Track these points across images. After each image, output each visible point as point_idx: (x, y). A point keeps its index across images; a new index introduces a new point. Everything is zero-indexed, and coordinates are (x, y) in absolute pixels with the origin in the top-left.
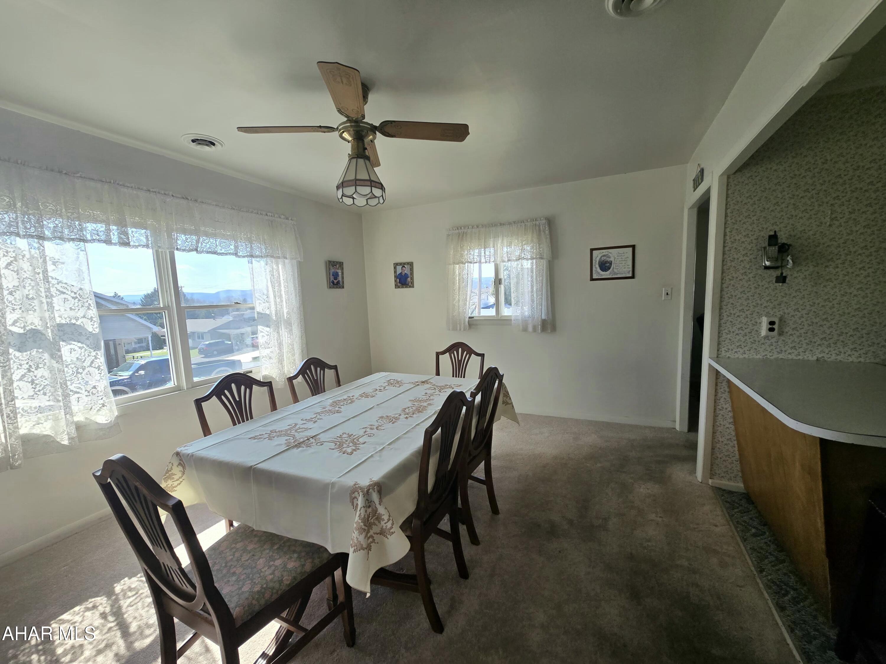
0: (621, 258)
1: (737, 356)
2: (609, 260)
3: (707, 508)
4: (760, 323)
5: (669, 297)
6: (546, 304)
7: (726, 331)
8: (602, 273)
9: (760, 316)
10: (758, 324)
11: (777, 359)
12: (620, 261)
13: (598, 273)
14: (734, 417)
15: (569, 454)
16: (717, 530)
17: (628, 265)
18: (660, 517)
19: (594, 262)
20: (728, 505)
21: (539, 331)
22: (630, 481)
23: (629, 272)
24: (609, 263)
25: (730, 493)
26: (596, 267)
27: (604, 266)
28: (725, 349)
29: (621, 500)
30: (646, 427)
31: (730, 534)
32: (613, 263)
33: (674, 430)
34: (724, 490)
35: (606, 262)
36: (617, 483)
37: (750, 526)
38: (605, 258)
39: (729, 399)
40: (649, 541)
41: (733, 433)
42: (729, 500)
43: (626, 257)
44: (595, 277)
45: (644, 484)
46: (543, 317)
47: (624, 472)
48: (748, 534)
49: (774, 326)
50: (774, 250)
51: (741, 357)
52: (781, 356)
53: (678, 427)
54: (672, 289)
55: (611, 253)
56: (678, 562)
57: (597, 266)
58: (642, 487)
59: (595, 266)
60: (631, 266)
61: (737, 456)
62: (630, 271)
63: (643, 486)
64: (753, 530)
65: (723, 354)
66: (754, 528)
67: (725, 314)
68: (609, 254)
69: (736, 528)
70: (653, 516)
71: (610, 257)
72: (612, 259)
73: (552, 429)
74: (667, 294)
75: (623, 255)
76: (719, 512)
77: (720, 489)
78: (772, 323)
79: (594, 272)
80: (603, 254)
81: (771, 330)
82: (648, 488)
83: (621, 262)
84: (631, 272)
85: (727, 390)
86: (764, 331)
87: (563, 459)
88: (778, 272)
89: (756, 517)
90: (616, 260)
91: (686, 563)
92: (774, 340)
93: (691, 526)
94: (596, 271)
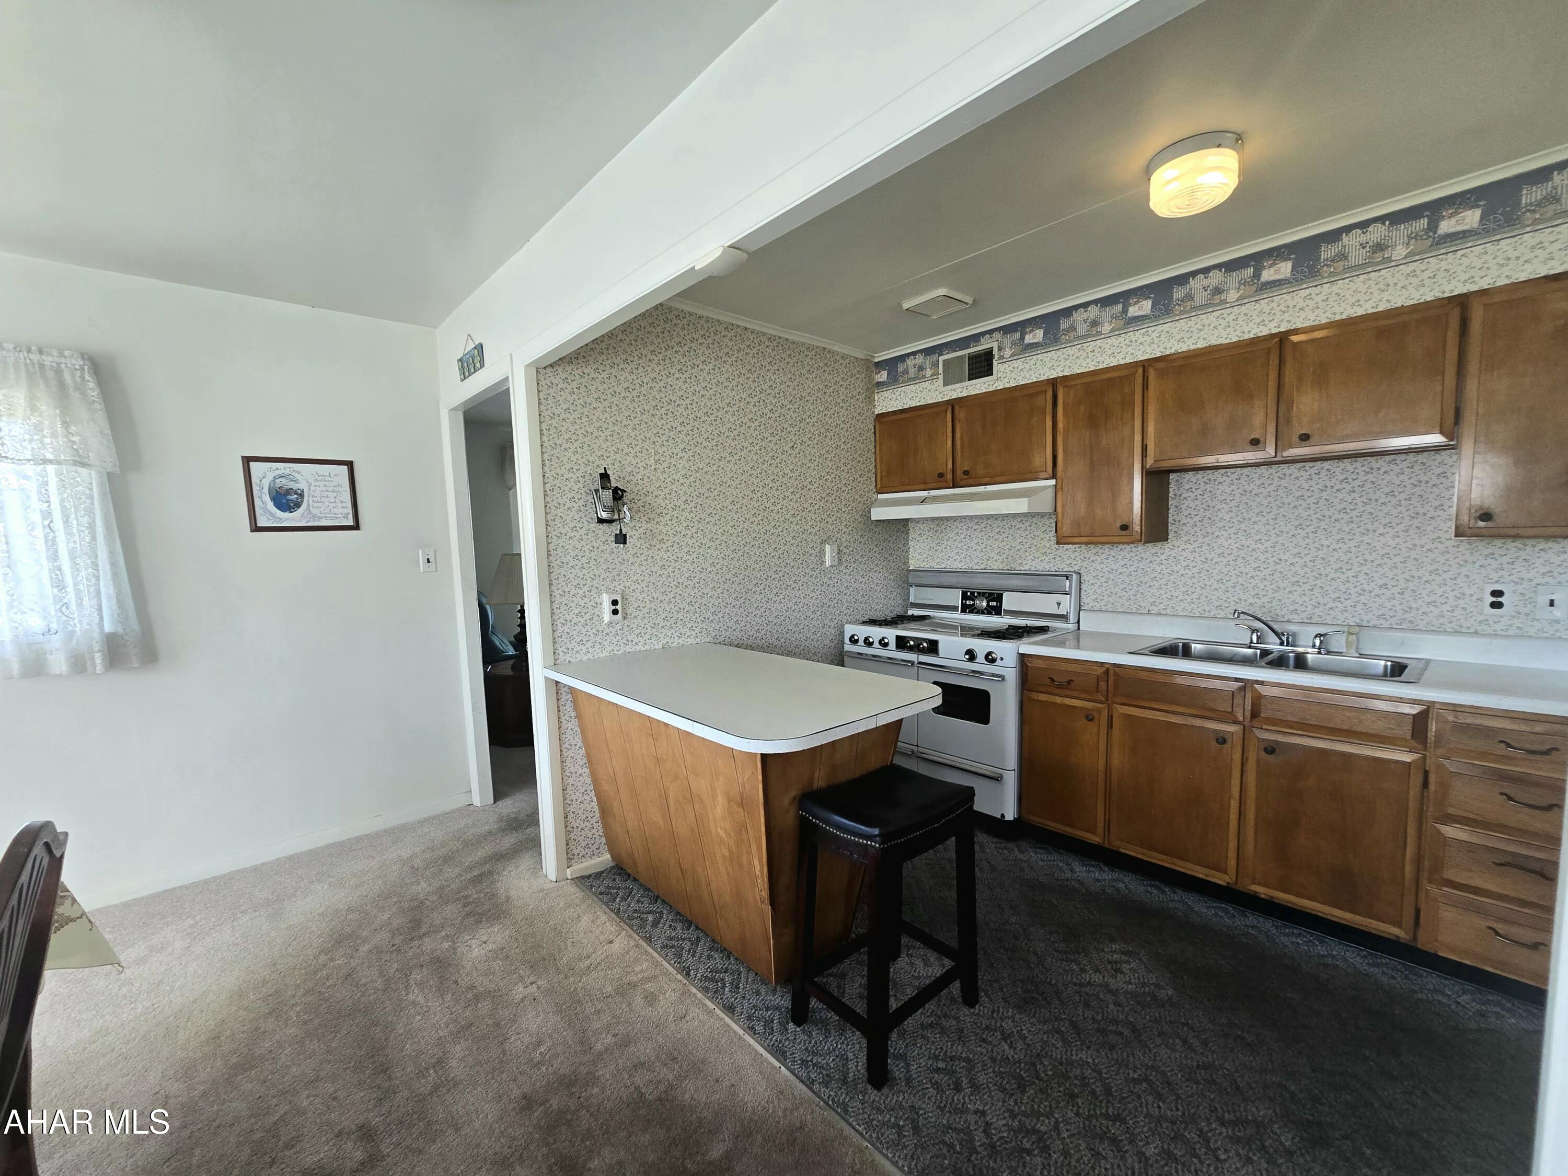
0: (325, 486)
1: (579, 657)
2: (295, 486)
3: (586, 919)
4: (601, 604)
5: (432, 565)
6: (112, 591)
7: (562, 620)
8: (279, 513)
9: (599, 593)
10: (598, 605)
11: (624, 654)
12: (323, 491)
13: (269, 514)
14: (588, 756)
15: (275, 965)
16: (616, 947)
17: (342, 502)
18: (532, 984)
19: (255, 488)
20: (605, 898)
21: (99, 668)
22: (446, 945)
23: (346, 517)
24: (296, 493)
25: (598, 875)
26: (264, 502)
27: (284, 501)
28: (563, 649)
29: (448, 997)
30: (421, 823)
31: (632, 943)
32: (306, 494)
33: (471, 808)
34: (590, 876)
35: (287, 490)
36: (422, 966)
37: (644, 913)
38: (284, 481)
39: (578, 729)
40: (539, 1043)
41: (589, 781)
42: (602, 889)
43: (335, 484)
44: (262, 523)
45: (473, 938)
46: (108, 627)
47: (424, 935)
48: (648, 928)
49: (617, 607)
50: (607, 495)
51: (585, 658)
52: (628, 649)
53: (477, 802)
54: (435, 551)
55: (299, 472)
56: (599, 1047)
57: (267, 498)
58: (474, 946)
59: (260, 498)
60: (349, 505)
61: (598, 814)
62: (348, 514)
63: (474, 943)
64: (650, 918)
65: (562, 657)
66: (649, 913)
67: (556, 593)
68: (296, 475)
69: (631, 927)
70: (519, 991)
71: (296, 481)
72: (302, 485)
73: (190, 921)
74: (428, 561)
75: (327, 478)
76: (604, 918)
77: (583, 877)
78: (615, 603)
79: (258, 512)
80: (280, 472)
81: (615, 612)
82: (485, 939)
83: (325, 494)
84: (351, 517)
85: (573, 714)
86: (607, 616)
87: (265, 982)
88: (615, 529)
89: (643, 896)
90: (312, 488)
91: (609, 1039)
92: (618, 627)
93: (582, 965)
94: (266, 511)
